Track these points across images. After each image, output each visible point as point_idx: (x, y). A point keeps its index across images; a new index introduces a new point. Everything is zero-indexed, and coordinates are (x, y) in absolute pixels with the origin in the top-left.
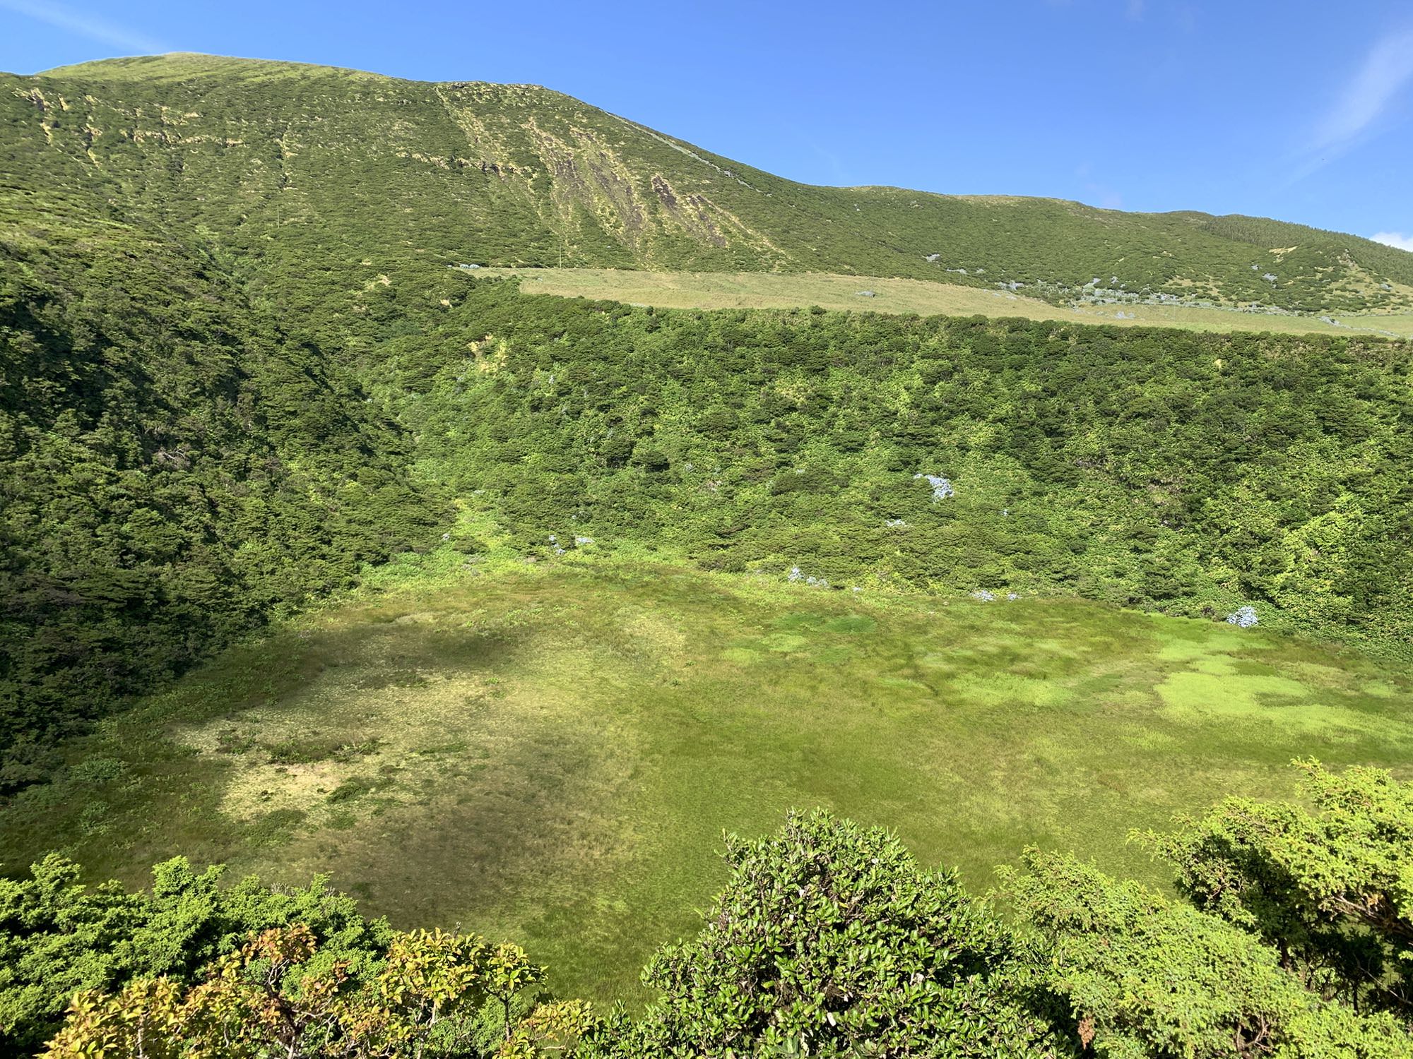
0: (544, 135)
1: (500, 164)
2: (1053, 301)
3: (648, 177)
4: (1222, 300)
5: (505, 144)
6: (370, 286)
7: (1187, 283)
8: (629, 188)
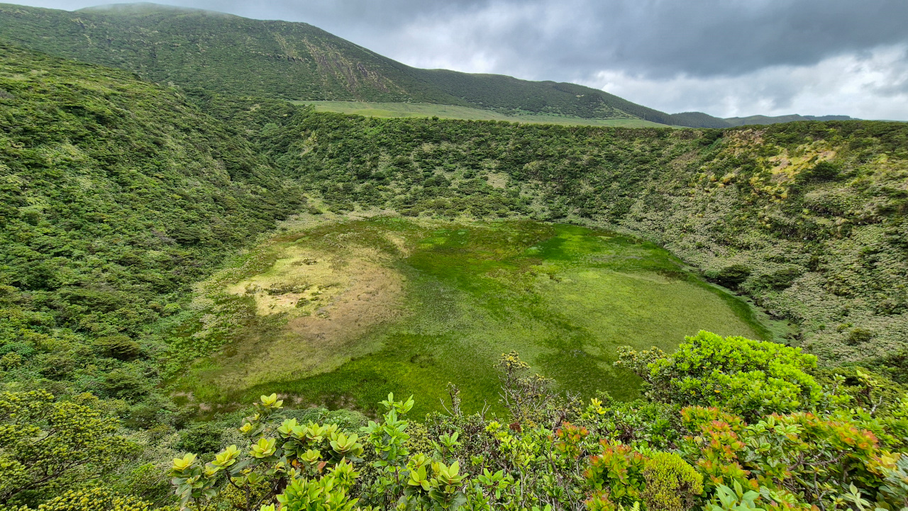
0: (311, 45)
1: (295, 58)
2: (506, 114)
3: (355, 64)
4: (561, 114)
5: (296, 49)
6: (253, 109)
7: (550, 108)
8: (348, 69)
